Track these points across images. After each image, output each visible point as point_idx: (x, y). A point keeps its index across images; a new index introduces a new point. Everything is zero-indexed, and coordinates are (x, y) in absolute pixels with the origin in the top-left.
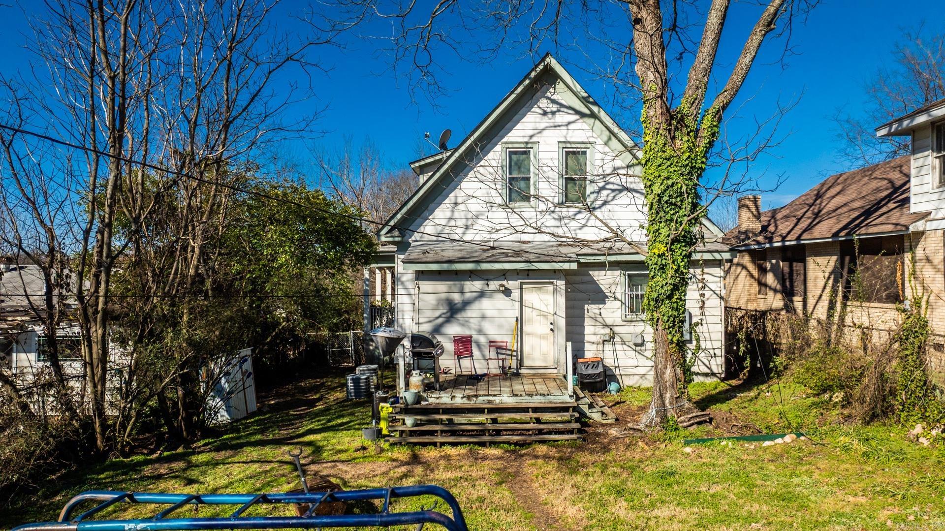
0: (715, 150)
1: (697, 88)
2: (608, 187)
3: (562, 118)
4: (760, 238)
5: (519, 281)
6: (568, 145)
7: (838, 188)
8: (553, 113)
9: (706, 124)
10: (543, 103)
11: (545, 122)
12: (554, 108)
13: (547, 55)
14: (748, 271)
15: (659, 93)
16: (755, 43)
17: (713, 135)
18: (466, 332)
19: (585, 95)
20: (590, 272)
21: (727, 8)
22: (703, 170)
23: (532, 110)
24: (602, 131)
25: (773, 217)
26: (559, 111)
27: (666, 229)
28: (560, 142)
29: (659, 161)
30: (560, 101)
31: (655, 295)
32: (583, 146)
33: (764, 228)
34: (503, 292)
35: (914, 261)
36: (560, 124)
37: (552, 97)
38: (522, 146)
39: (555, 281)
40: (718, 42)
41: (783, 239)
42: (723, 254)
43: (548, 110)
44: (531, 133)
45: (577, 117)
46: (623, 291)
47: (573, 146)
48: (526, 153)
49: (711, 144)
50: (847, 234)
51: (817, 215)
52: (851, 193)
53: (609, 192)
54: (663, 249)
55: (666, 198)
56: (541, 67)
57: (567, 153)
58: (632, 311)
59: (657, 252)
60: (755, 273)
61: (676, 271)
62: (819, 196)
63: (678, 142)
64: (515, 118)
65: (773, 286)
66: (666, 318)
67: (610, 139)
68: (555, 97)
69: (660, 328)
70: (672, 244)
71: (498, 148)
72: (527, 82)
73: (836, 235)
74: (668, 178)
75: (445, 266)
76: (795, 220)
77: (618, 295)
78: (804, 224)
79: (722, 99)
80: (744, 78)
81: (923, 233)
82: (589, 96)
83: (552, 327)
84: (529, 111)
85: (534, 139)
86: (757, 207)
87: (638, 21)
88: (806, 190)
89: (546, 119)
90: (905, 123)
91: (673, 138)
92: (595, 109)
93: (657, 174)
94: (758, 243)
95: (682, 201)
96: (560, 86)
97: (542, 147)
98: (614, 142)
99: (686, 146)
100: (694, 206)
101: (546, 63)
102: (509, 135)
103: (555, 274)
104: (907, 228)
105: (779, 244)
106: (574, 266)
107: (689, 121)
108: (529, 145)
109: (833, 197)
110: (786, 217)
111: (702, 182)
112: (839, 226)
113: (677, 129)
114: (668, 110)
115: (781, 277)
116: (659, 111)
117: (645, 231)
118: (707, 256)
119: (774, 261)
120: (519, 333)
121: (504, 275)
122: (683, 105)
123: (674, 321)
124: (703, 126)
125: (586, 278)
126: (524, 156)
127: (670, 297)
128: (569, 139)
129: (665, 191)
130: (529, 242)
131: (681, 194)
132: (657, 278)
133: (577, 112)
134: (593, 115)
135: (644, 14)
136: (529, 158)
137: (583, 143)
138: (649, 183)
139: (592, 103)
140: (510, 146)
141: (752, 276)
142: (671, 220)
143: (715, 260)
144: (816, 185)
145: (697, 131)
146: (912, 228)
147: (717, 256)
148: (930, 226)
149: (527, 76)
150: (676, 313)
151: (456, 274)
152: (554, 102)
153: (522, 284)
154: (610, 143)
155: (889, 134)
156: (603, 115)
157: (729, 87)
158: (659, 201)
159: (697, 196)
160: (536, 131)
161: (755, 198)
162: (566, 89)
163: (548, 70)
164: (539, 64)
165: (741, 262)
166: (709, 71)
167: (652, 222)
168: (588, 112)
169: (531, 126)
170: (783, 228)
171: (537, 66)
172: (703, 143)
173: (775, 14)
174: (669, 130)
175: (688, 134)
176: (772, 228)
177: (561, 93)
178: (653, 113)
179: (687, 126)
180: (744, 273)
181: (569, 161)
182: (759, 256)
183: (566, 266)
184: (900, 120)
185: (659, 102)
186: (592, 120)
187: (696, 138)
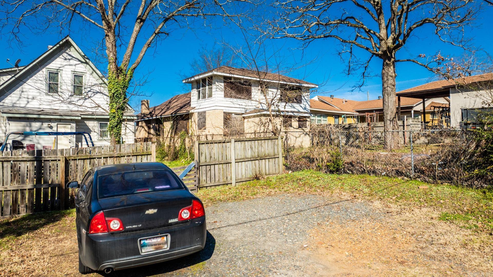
0: (132, 81)
1: (127, 61)
2: (91, 91)
3: (73, 62)
4: (149, 116)
5: (56, 123)
6: (75, 73)
7: (176, 100)
8: (69, 59)
9: (129, 73)
10: (65, 55)
11: (66, 63)
12: (70, 58)
13: (68, 36)
14: (145, 129)
15: (114, 61)
16: (145, 50)
17: (131, 77)
18: (31, 143)
19: (83, 55)
20: (85, 122)
21: (136, 38)
22: (128, 87)
23: (60, 57)
24: (89, 69)
25: (154, 109)
26: (72, 59)
27: (116, 105)
28: (72, 71)
29: (113, 83)
30: (72, 55)
31: (112, 126)
32: (81, 73)
33: (151, 113)
34: (49, 127)
35: (191, 122)
36: (72, 64)
37: (69, 53)
38: (55, 70)
39: (71, 124)
40: (133, 48)
41: (156, 116)
42: (134, 117)
43: (67, 58)
44: (59, 66)
45: (80, 62)
46: (98, 129)
47: (78, 73)
48: (58, 74)
49: (130, 79)
50: (175, 114)
51: (168, 108)
52: (179, 102)
53: (92, 93)
54: (114, 111)
55: (115, 95)
56: (65, 40)
57: (75, 75)
58: (101, 136)
59: (112, 112)
60: (147, 129)
61: (119, 118)
62: (170, 102)
63: (120, 78)
64: (52, 59)
65: (153, 134)
66: (115, 133)
67: (93, 73)
68: (70, 53)
69: (113, 137)
70: (117, 110)
71: (44, 70)
72: (58, 45)
73: (172, 114)
74: (117, 88)
75: (23, 116)
76: (161, 110)
77: (96, 131)
78: (163, 111)
79: (134, 66)
80: (141, 60)
81: (193, 113)
82: (85, 55)
83: (70, 141)
84: (58, 57)
85: (61, 69)
86: (148, 104)
87: (107, 35)
88: (166, 101)
89: (66, 61)
90: (189, 80)
91: (118, 76)
92: (88, 61)
93: (113, 87)
94: (148, 117)
95: (121, 96)
96: (72, 49)
97: (64, 72)
98: (94, 74)
99: (122, 79)
100: (125, 98)
101: (67, 39)
102: (49, 65)
103: (72, 121)
104: (189, 111)
105: (155, 118)
106: (80, 118)
107: (123, 71)
108: (59, 71)
109: (174, 103)
110: (158, 109)
111: (127, 91)
112: (173, 111)
113: (120, 73)
114: (117, 67)
115: (156, 130)
116: (114, 67)
117: (108, 105)
118: (129, 118)
119: (153, 124)
120: (56, 143)
121: (50, 120)
122: (122, 66)
123: (117, 134)
124: (128, 73)
125: (83, 124)
126: (56, 75)
127: (116, 126)
128: (76, 70)
129: (115, 92)
130: (58, 110)
131: (121, 94)
132: (112, 120)
133: (80, 61)
134: (86, 63)
135: (110, 34)
136: (58, 76)
137: (81, 72)
138: (110, 90)
139: (86, 58)
140: (49, 70)
141: (146, 131)
142: (117, 102)
143: (131, 119)
144: (170, 99)
145: (126, 74)
146: (190, 112)
147: (132, 118)
148: (195, 111)
149: (58, 43)
150: (118, 132)
151: (28, 119)
152: (69, 55)
153: (57, 124)
154: (93, 74)
155: (186, 82)
156: (90, 63)
157: (136, 62)
158: (113, 96)
159: (125, 95)
160: (62, 66)
161: (147, 101)
162: (75, 50)
163: (68, 42)
164: (64, 39)
165: (142, 125)
166: (130, 56)
167: (111, 103)
168: (84, 61)
169: (60, 63)
170: (157, 112)
171: (63, 40)
172: (128, 79)
173: (151, 42)
174: (117, 73)
175: (123, 75)
176: (153, 113)
177: (72, 52)
178: (112, 67)
179: (123, 73)
180: (143, 129)
181: (76, 79)
182: (148, 122)
183: (77, 118)
184: (188, 79)
185: (114, 64)
186: (85, 65)
187: (126, 77)
